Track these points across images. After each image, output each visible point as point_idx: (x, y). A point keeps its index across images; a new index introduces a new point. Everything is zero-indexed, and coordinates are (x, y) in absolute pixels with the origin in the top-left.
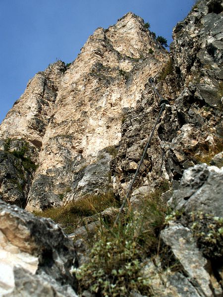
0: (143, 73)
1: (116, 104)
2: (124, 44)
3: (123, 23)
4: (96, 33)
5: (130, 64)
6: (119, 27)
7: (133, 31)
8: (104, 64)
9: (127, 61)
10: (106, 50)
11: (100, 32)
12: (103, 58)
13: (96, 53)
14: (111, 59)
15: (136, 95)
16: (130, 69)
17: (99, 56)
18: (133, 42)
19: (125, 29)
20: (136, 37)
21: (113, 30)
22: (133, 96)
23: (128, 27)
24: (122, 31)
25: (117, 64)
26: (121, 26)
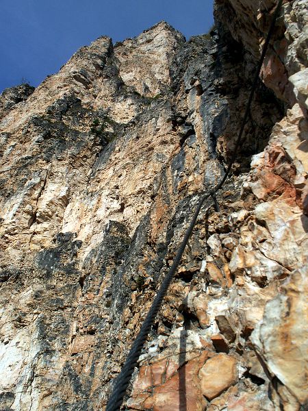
0: (138, 138)
1: (46, 217)
2: (139, 69)
3: (148, 36)
4: (94, 44)
5: (134, 107)
6: (141, 41)
7: (161, 50)
8: (85, 100)
9: (129, 101)
10: (101, 75)
11: (103, 43)
12: (87, 88)
13: (75, 77)
14: (102, 94)
15: (103, 199)
16: (131, 118)
17: (81, 84)
18: (156, 68)
19: (149, 46)
20: (163, 59)
21: (130, 45)
22: (95, 202)
23: (156, 43)
24: (143, 48)
25: (109, 104)
26: (144, 40)
